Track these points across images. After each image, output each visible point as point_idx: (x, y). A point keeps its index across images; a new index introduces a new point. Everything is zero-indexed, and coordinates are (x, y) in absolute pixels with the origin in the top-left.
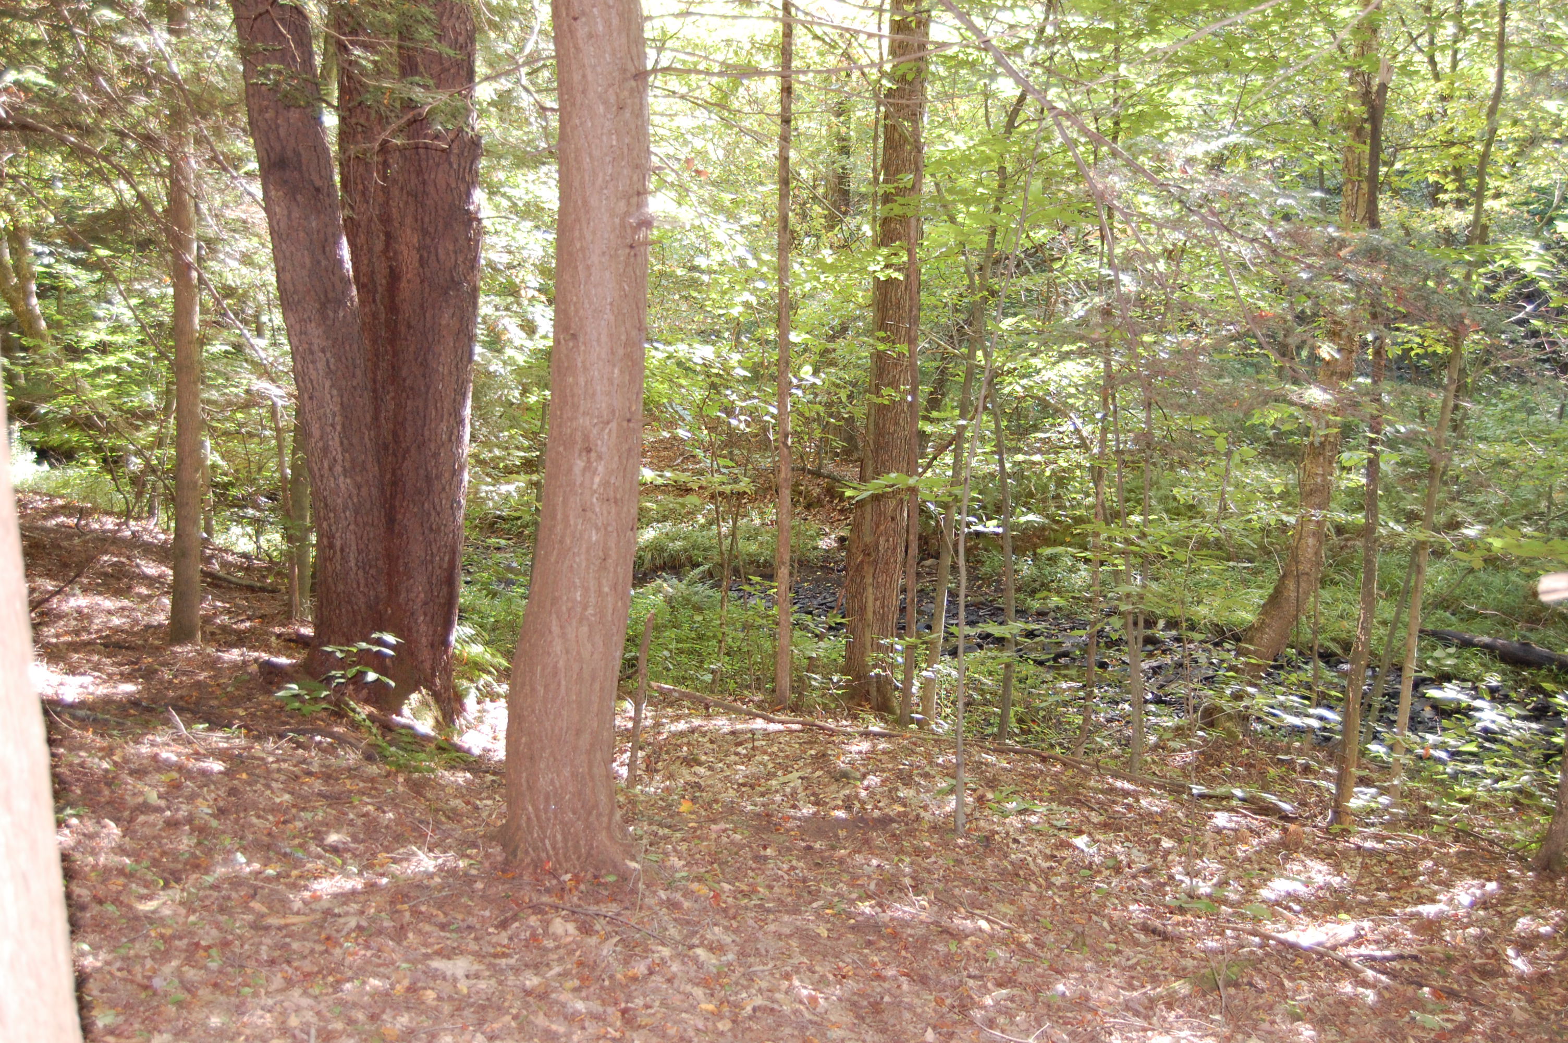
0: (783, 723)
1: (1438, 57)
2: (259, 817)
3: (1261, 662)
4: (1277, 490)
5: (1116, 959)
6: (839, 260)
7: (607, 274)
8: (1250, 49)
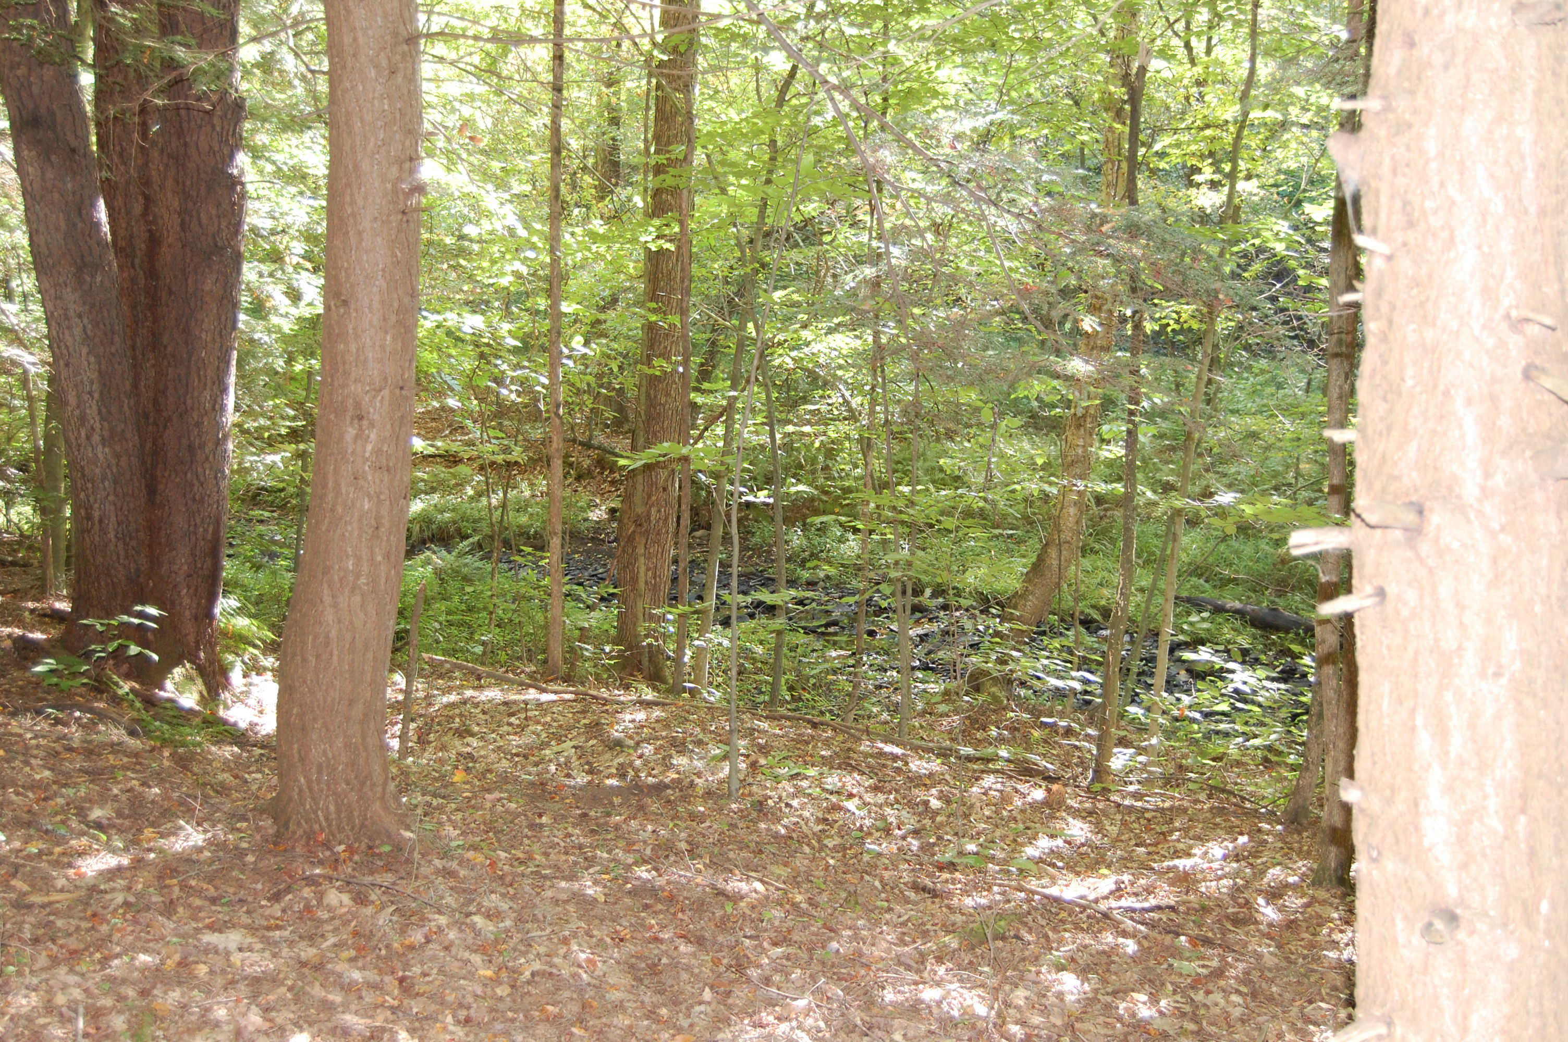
0: (556, 692)
1: (1194, 42)
2: (17, 794)
3: (1025, 628)
4: (1040, 461)
5: (887, 916)
6: (610, 230)
7: (379, 240)
8: (1015, 30)
